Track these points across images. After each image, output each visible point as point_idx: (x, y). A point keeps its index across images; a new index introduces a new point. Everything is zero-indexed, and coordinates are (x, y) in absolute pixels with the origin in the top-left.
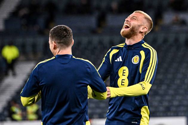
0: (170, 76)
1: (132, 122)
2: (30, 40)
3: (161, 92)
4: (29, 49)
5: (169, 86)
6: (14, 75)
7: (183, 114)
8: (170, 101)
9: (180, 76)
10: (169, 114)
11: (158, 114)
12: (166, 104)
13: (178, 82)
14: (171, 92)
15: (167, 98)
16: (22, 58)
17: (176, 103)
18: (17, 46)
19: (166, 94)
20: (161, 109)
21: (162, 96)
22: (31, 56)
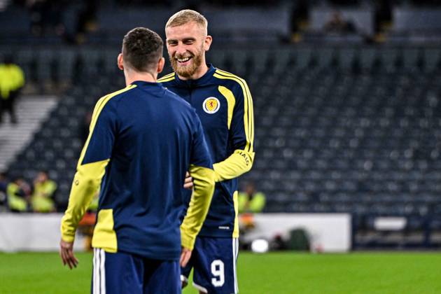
0: (320, 133)
1: (220, 228)
2: (46, 54)
3: (302, 164)
4: (44, 71)
5: (317, 153)
6: (14, 121)
7: (343, 208)
8: (318, 182)
9: (339, 133)
10: (316, 207)
11: (295, 207)
12: (311, 187)
13: (335, 144)
14: (321, 164)
15: (315, 175)
16: (30, 88)
17: (330, 186)
18: (21, 65)
19: (311, 167)
20: (302, 196)
21: (305, 171)
22: (48, 85)
